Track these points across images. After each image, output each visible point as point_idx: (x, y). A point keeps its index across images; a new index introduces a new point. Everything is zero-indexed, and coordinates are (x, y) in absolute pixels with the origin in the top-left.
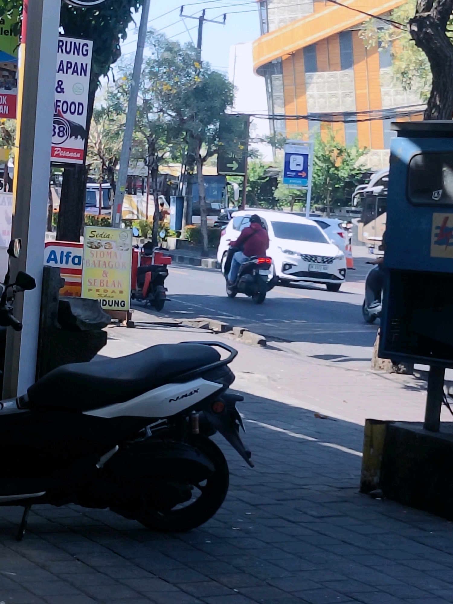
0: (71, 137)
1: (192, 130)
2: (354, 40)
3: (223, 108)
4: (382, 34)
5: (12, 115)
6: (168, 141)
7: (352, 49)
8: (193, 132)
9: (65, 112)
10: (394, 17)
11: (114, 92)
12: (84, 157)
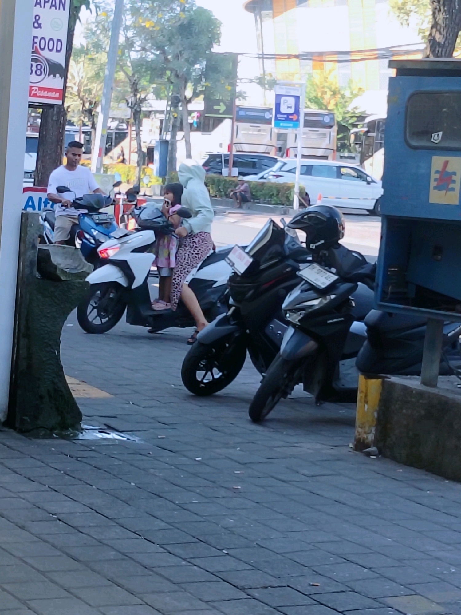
0: (49, 75)
1: (176, 69)
3: (209, 45)
6: (151, 82)
8: (178, 72)
9: (43, 49)
11: (95, 29)
12: (63, 97)
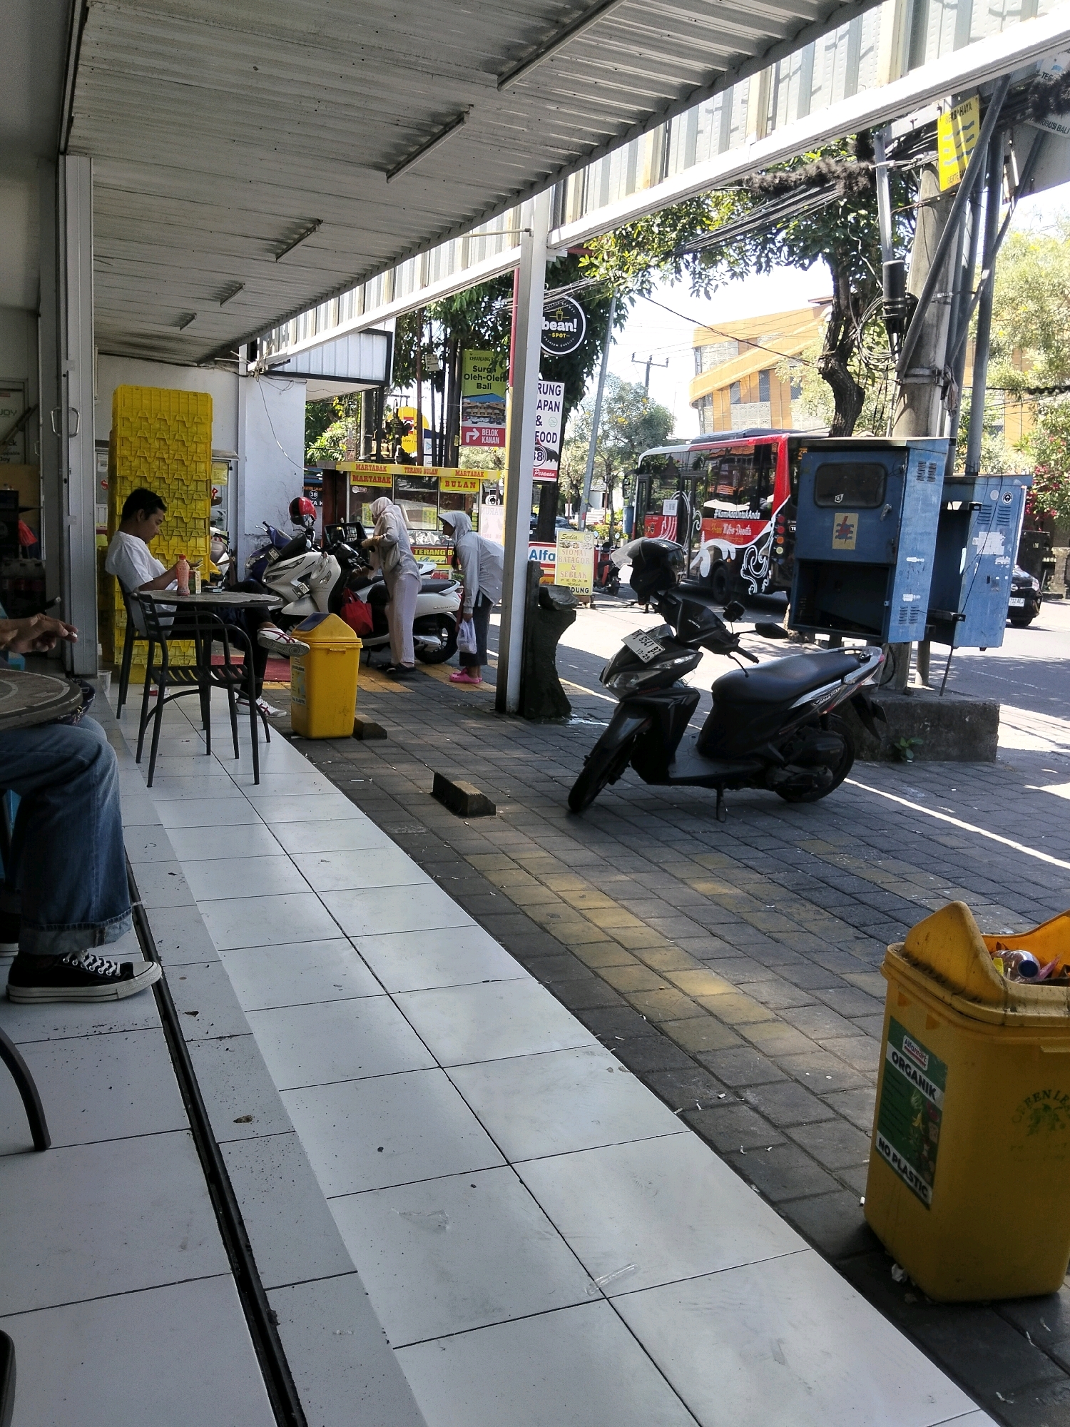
0: (547, 460)
2: (771, 377)
3: (666, 434)
4: (794, 370)
5: (502, 444)
6: (622, 463)
7: (769, 383)
9: (543, 441)
10: (803, 357)
11: (581, 425)
12: (558, 476)
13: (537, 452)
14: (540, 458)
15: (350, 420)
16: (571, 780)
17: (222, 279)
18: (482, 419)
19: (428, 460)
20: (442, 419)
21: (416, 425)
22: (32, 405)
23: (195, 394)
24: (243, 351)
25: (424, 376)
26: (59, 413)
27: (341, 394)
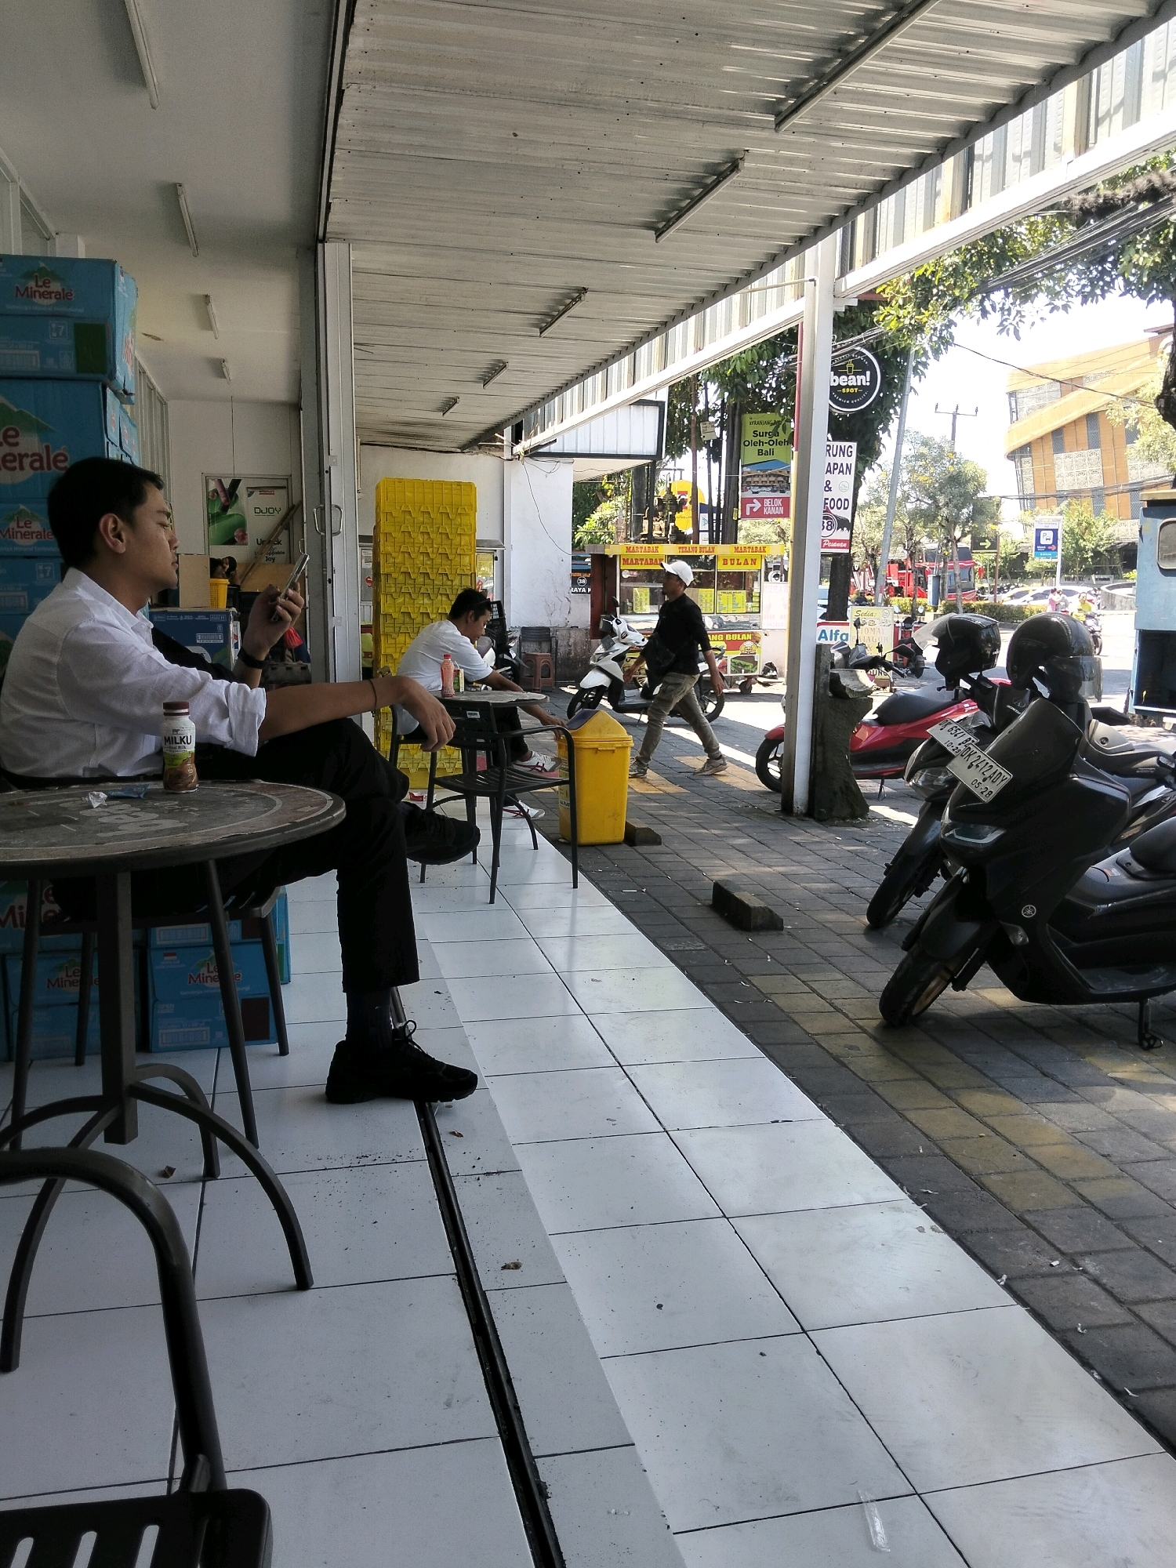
0: (838, 529)
2: (1101, 421)
3: (976, 492)
4: (1128, 411)
5: (786, 515)
7: (1098, 428)
8: (948, 516)
9: (832, 508)
10: (1140, 396)
11: (876, 487)
12: (850, 546)
13: (826, 521)
14: (830, 527)
15: (620, 498)
16: (871, 890)
17: (485, 361)
18: (764, 489)
19: (704, 537)
20: (719, 491)
21: (689, 500)
22: (295, 501)
23: (459, 484)
24: (508, 432)
25: (699, 445)
26: (323, 509)
27: (610, 472)
